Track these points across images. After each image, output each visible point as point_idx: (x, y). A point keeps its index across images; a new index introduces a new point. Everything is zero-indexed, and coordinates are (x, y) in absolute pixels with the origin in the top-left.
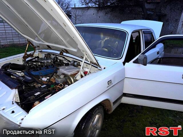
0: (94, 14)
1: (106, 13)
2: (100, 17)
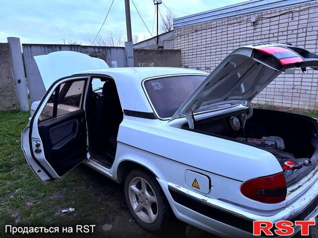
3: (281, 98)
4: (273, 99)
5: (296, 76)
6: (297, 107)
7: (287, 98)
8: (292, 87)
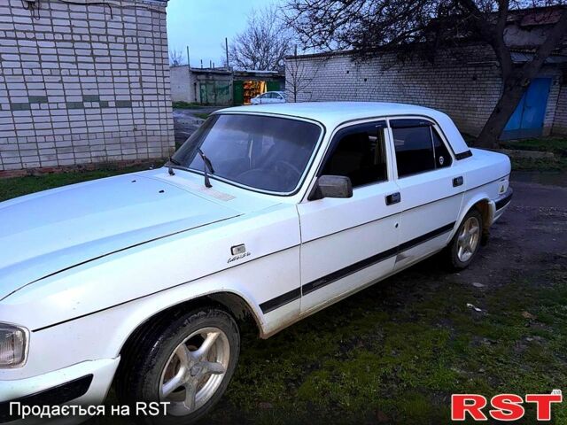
0: (348, 72)
1: (383, 69)
2: (366, 80)
3: (118, 146)
4: (105, 150)
5: (135, 110)
6: (146, 157)
7: (128, 146)
8: (132, 128)
